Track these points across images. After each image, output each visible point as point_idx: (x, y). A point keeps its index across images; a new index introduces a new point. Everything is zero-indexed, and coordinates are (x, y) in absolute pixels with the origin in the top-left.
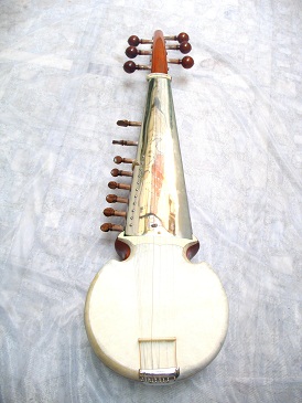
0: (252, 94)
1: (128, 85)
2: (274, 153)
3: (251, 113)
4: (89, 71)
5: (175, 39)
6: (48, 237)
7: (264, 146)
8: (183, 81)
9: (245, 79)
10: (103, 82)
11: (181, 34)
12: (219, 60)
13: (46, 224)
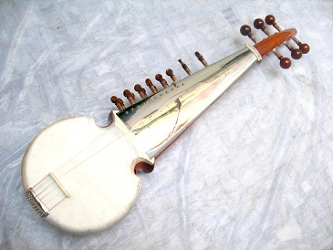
0: (309, 128)
1: (237, 42)
2: (277, 176)
3: (294, 137)
4: (224, 12)
5: (299, 44)
6: (88, 76)
7: (276, 165)
8: (274, 74)
9: (316, 114)
10: (225, 26)
11: (306, 45)
12: (314, 85)
13: (96, 68)
